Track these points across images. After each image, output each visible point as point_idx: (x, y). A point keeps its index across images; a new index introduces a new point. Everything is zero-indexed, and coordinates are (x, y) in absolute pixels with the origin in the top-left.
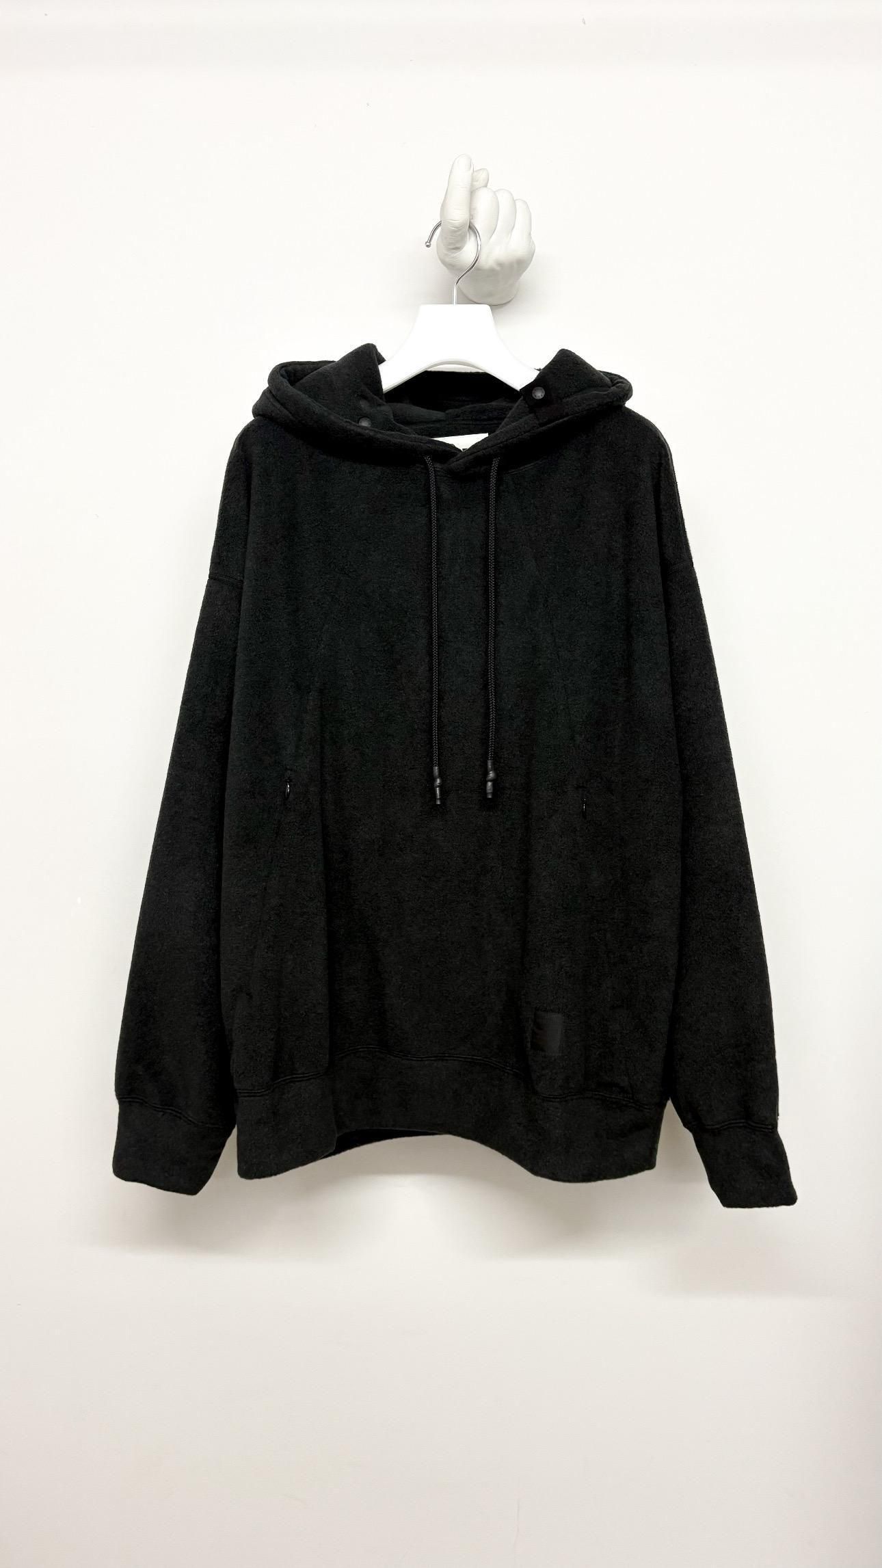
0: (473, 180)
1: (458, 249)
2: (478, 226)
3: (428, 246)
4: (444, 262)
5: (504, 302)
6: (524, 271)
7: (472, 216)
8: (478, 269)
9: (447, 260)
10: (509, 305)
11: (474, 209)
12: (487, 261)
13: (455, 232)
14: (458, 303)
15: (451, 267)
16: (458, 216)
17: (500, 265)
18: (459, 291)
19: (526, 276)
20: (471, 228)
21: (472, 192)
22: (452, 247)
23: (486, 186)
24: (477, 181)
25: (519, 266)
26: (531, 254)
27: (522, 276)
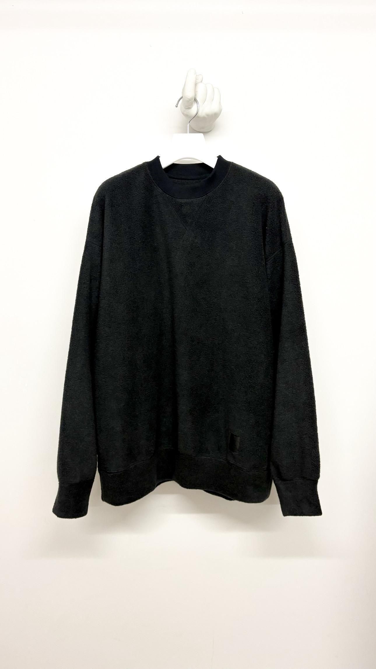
0: (196, 79)
1: (190, 108)
2: (198, 99)
3: (176, 107)
4: (183, 114)
5: (209, 131)
6: (217, 118)
7: (195, 95)
8: (198, 117)
9: (185, 113)
10: (211, 132)
11: (197, 91)
12: (202, 113)
13: (189, 101)
14: (190, 133)
15: (186, 116)
16: (190, 94)
17: (208, 115)
18: (190, 125)
19: (218, 120)
20: (195, 100)
21: (196, 85)
22: (187, 107)
23: (202, 82)
24: (198, 80)
25: (215, 116)
26: (221, 111)
27: (217, 120)
